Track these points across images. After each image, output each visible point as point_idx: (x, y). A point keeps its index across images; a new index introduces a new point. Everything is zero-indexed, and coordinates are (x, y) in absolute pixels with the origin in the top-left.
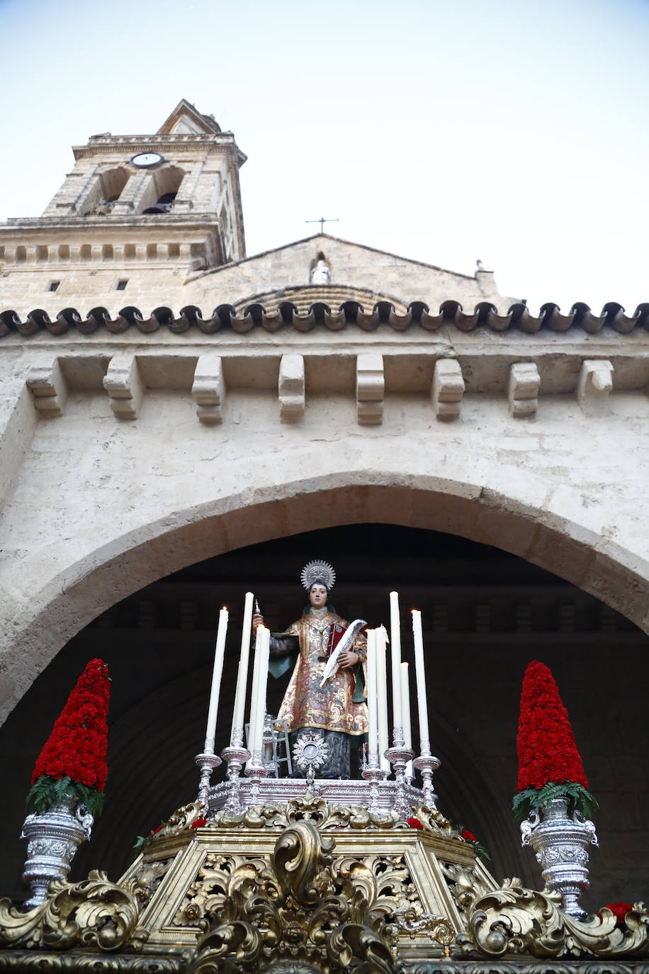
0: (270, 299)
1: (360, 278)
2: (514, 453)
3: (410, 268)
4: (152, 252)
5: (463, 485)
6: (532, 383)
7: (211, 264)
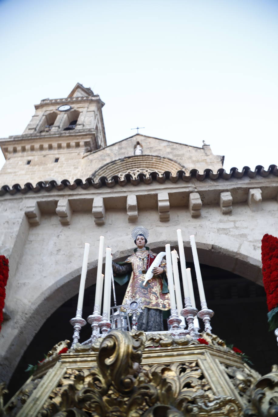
0: (118, 162)
1: (154, 151)
2: (224, 229)
3: (175, 146)
4: (68, 146)
5: (204, 244)
6: (229, 200)
7: (93, 149)
